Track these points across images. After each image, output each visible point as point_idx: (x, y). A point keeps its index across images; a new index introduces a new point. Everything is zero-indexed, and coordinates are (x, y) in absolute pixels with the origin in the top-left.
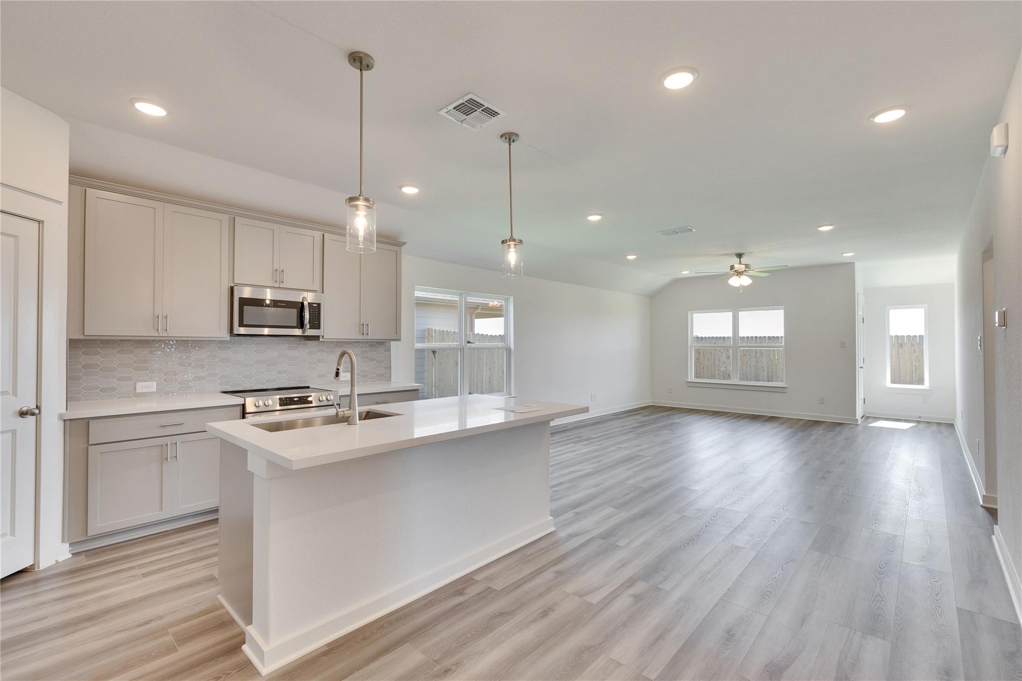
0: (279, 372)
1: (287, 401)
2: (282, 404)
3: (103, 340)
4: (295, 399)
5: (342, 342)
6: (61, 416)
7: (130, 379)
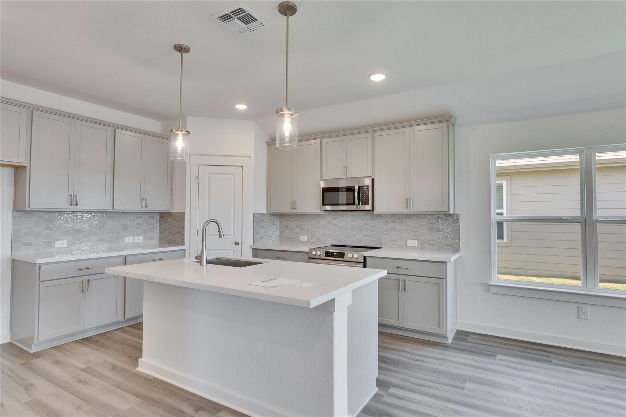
0: (364, 236)
1: (329, 254)
2: (327, 256)
3: (290, 214)
4: (335, 254)
5: (410, 214)
6: (251, 246)
7: (298, 233)
